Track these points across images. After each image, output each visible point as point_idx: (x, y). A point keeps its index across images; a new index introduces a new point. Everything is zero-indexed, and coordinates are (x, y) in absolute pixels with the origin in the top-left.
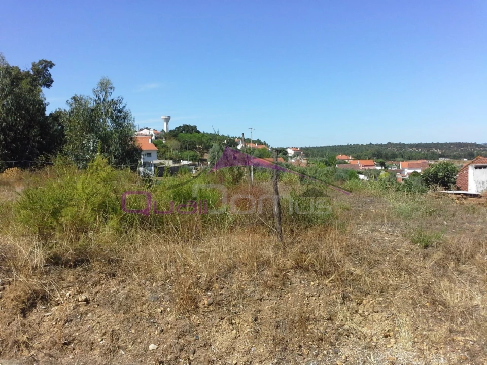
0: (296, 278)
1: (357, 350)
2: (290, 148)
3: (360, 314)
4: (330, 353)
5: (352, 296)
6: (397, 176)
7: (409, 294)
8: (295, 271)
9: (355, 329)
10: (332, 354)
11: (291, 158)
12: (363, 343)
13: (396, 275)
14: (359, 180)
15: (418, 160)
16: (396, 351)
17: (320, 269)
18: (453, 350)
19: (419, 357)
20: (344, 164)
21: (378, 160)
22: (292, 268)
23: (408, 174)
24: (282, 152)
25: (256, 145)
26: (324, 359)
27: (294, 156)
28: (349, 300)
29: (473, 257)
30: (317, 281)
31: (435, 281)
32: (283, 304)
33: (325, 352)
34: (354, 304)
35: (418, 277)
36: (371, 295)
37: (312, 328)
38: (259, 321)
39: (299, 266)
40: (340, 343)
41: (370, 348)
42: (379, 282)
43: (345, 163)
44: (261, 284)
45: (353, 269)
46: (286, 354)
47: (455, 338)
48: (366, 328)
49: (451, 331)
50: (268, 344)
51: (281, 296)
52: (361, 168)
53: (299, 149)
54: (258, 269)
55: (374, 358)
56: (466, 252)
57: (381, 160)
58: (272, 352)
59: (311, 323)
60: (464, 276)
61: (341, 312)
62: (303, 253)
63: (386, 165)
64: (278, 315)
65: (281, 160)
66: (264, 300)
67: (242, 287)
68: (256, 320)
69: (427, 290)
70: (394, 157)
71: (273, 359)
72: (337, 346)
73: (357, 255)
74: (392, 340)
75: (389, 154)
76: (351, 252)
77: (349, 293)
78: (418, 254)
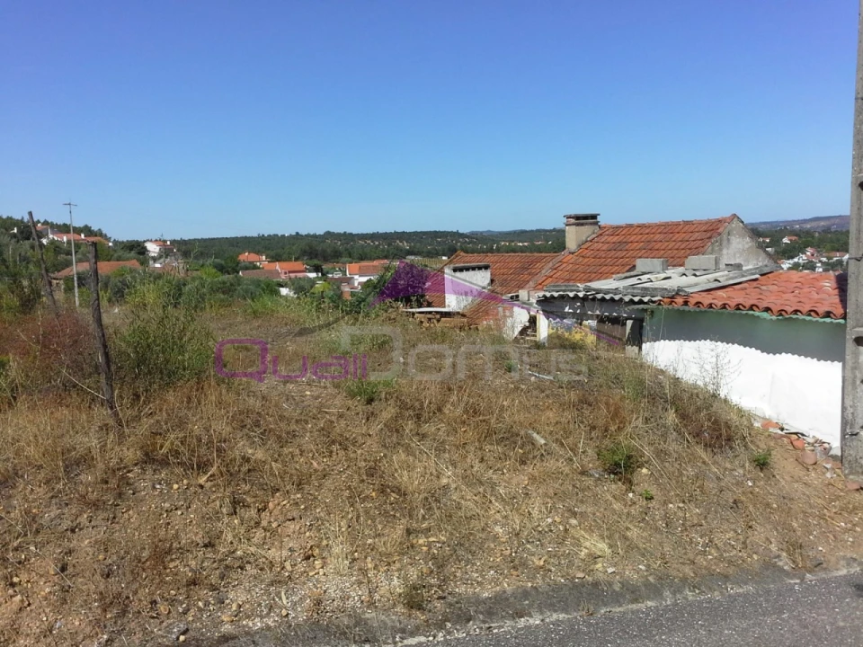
0: (144, 482)
1: (257, 590)
2: (151, 241)
3: (263, 528)
4: (210, 603)
5: (248, 499)
6: (342, 288)
7: (344, 481)
8: (142, 469)
9: (254, 556)
10: (213, 605)
11: (155, 259)
12: (268, 576)
13: (323, 453)
14: (281, 296)
15: (374, 260)
16: (323, 579)
17: (190, 459)
18: (413, 561)
19: (360, 583)
20: (253, 269)
21: (310, 262)
22: (136, 465)
23: (359, 283)
24: (138, 248)
25: (83, 236)
26: (199, 616)
27: (160, 257)
28: (244, 506)
29: (440, 410)
30: (185, 482)
31: (385, 455)
32: (120, 531)
33: (200, 604)
34: (253, 512)
35: (359, 452)
36: (281, 493)
37: (177, 566)
38: (70, 570)
39: (149, 459)
40: (228, 583)
41: (279, 582)
42: (296, 469)
43: (255, 267)
44: (75, 500)
45: (250, 451)
46: (125, 620)
47: (415, 541)
48: (273, 550)
49: (409, 532)
50: (90, 609)
51: (114, 518)
52: (283, 277)
53: (168, 243)
54: (67, 472)
55: (287, 598)
56: (430, 403)
57: (316, 262)
58: (98, 621)
59: (174, 556)
60: (428, 442)
61: (229, 529)
62: (156, 434)
63: (325, 271)
64: (109, 553)
65: (134, 264)
66: (81, 529)
67: (34, 511)
68: (63, 569)
69: (371, 472)
70: (335, 256)
71: (100, 635)
72: (222, 589)
73: (259, 426)
74: (318, 563)
75: (329, 250)
76: (246, 422)
77: (244, 494)
78: (358, 414)
